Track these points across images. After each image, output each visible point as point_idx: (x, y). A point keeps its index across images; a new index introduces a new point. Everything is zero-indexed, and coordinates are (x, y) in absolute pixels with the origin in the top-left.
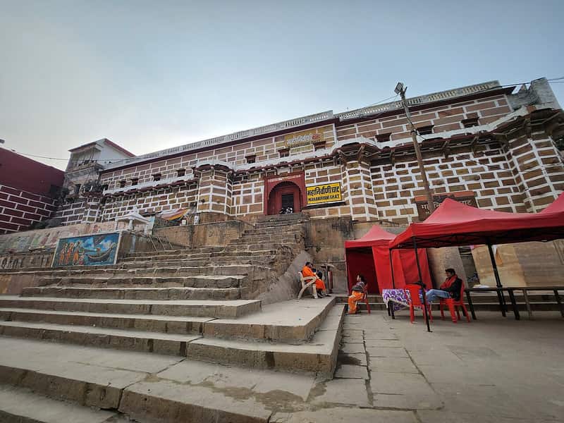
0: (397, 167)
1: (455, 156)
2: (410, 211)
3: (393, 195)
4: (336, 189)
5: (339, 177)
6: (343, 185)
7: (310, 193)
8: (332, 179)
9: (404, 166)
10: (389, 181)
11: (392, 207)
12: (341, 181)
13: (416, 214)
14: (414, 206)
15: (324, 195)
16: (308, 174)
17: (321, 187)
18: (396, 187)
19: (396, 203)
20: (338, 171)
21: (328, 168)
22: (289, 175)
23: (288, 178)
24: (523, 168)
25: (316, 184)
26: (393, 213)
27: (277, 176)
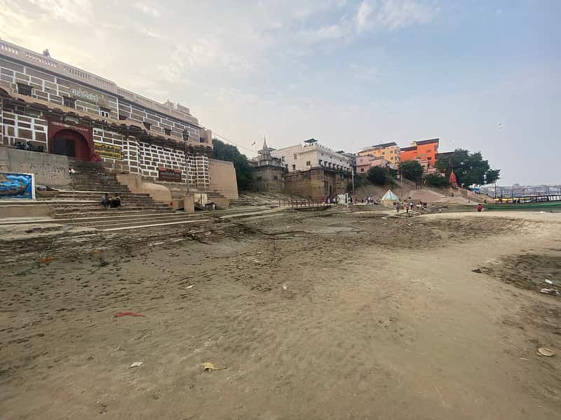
0: (152, 147)
1: (177, 151)
2: (155, 174)
3: (148, 163)
4: (118, 151)
5: (120, 143)
6: (123, 150)
7: (97, 147)
8: (115, 142)
9: (155, 148)
10: (147, 154)
11: (147, 170)
12: (122, 146)
13: (158, 176)
14: (157, 172)
15: (108, 153)
16: (95, 131)
17: (107, 146)
18: (150, 159)
19: (149, 168)
20: (120, 138)
21: (113, 133)
22: (77, 125)
23: (76, 128)
24: (198, 166)
25: (102, 142)
26: (147, 173)
27: (64, 122)
